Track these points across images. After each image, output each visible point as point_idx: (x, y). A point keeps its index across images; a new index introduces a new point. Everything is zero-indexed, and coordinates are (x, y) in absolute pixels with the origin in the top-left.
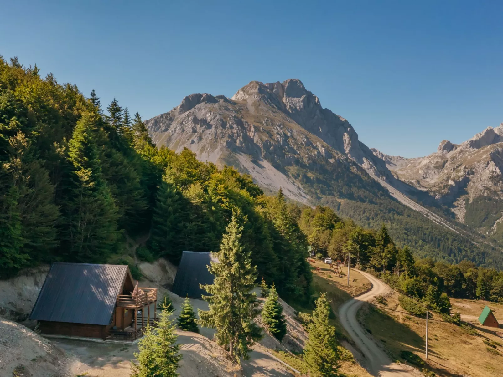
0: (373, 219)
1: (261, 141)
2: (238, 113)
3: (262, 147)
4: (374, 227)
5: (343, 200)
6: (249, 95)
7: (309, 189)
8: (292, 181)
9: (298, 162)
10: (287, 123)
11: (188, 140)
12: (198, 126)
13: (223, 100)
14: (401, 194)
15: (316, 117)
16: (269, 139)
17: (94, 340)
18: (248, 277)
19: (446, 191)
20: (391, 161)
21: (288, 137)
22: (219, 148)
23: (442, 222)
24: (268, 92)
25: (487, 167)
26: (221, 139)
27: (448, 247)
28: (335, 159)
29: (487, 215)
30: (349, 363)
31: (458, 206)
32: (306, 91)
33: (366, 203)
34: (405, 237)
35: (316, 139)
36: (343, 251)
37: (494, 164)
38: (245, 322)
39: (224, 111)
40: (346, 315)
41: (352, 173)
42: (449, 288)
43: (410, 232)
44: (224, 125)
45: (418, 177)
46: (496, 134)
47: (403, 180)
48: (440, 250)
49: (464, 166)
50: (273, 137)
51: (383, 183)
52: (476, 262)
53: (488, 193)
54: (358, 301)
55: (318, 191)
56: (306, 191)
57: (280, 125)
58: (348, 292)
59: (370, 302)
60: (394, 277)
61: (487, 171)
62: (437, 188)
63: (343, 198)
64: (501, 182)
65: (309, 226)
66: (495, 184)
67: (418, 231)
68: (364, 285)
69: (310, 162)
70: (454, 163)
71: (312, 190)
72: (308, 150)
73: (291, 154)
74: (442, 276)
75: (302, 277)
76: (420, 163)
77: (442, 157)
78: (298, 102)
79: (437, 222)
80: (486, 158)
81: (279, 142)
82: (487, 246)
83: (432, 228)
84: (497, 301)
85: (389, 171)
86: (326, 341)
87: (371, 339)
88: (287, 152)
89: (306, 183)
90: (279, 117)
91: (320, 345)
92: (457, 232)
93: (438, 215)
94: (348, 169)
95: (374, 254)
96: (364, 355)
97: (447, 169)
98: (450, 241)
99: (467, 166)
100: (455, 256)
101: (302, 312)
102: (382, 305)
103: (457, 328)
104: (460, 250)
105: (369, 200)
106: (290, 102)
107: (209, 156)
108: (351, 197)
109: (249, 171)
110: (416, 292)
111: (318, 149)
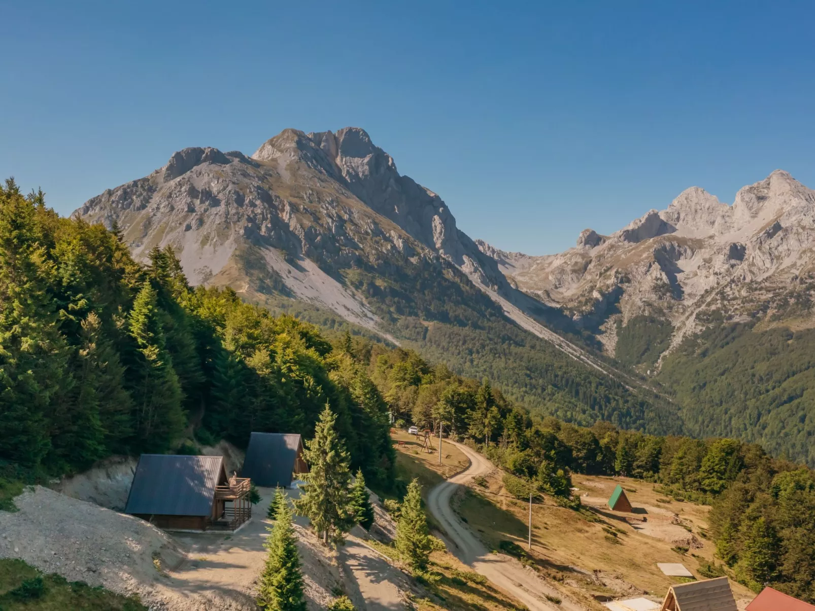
0: (478, 352)
1: (302, 227)
2: (263, 182)
3: (302, 237)
4: (480, 365)
5: (431, 323)
6: (281, 151)
7: (378, 305)
8: (351, 293)
9: (361, 262)
10: (343, 198)
11: (180, 224)
12: (197, 202)
13: (238, 159)
14: (521, 313)
15: (390, 189)
16: (314, 224)
17: (194, 531)
18: (343, 465)
19: (588, 308)
20: (507, 260)
21: (345, 221)
22: (232, 238)
23: (582, 357)
24: (312, 148)
25: (648, 271)
26: (235, 223)
27: (591, 395)
28: (419, 258)
29: (648, 345)
30: (440, 552)
31: (606, 332)
32: (373, 146)
33: (467, 328)
34: (527, 380)
35: (389, 225)
36: (433, 416)
37: (659, 267)
38: (341, 509)
39: (241, 178)
40: (437, 501)
41: (446, 280)
42: (579, 461)
43: (534, 372)
44: (240, 201)
45: (548, 286)
46: (662, 221)
47: (524, 290)
48: (579, 399)
49: (615, 270)
50: (320, 222)
51: (494, 295)
52: (631, 417)
53: (649, 311)
54: (451, 484)
55: (392, 309)
56: (373, 309)
57: (332, 201)
58: (439, 473)
59: (466, 485)
60: (500, 451)
61: (649, 278)
62: (576, 304)
63: (432, 320)
64: (668, 294)
65: (386, 379)
66: (660, 298)
67: (547, 371)
68: (460, 462)
69: (380, 261)
70: (600, 265)
71: (382, 307)
72: (377, 242)
73: (349, 250)
74: (570, 444)
75: (384, 456)
76: (550, 263)
77: (583, 256)
78: (361, 164)
79: (576, 356)
80: (647, 258)
81: (330, 229)
82: (649, 392)
83: (567, 366)
84: (641, 477)
85: (504, 276)
86: (417, 527)
87: (467, 529)
88: (343, 246)
89: (373, 296)
90: (331, 188)
91: (411, 531)
92: (605, 372)
93: (577, 345)
94: (440, 273)
95: (473, 421)
96: (457, 546)
97: (590, 274)
98: (594, 385)
99: (620, 270)
100: (601, 408)
101: (389, 499)
102: (482, 488)
103: (574, 513)
104: (608, 400)
105: (472, 323)
106: (348, 164)
107: (215, 251)
108: (443, 317)
109: (281, 277)
110: (526, 470)
111: (392, 242)
